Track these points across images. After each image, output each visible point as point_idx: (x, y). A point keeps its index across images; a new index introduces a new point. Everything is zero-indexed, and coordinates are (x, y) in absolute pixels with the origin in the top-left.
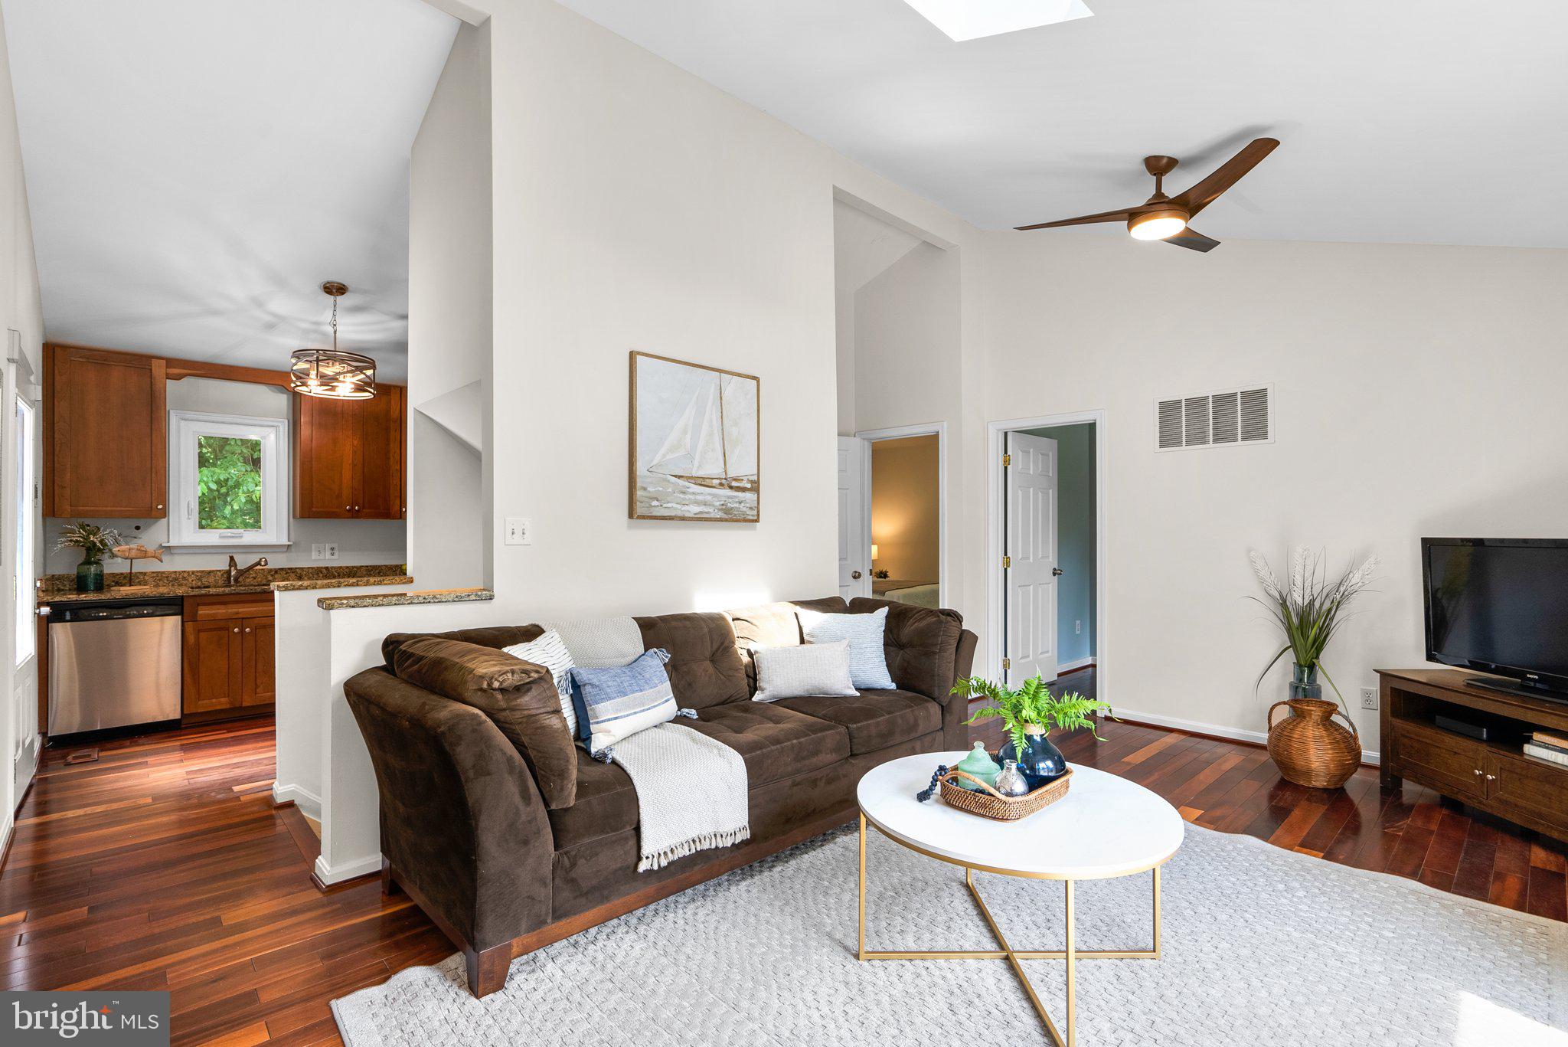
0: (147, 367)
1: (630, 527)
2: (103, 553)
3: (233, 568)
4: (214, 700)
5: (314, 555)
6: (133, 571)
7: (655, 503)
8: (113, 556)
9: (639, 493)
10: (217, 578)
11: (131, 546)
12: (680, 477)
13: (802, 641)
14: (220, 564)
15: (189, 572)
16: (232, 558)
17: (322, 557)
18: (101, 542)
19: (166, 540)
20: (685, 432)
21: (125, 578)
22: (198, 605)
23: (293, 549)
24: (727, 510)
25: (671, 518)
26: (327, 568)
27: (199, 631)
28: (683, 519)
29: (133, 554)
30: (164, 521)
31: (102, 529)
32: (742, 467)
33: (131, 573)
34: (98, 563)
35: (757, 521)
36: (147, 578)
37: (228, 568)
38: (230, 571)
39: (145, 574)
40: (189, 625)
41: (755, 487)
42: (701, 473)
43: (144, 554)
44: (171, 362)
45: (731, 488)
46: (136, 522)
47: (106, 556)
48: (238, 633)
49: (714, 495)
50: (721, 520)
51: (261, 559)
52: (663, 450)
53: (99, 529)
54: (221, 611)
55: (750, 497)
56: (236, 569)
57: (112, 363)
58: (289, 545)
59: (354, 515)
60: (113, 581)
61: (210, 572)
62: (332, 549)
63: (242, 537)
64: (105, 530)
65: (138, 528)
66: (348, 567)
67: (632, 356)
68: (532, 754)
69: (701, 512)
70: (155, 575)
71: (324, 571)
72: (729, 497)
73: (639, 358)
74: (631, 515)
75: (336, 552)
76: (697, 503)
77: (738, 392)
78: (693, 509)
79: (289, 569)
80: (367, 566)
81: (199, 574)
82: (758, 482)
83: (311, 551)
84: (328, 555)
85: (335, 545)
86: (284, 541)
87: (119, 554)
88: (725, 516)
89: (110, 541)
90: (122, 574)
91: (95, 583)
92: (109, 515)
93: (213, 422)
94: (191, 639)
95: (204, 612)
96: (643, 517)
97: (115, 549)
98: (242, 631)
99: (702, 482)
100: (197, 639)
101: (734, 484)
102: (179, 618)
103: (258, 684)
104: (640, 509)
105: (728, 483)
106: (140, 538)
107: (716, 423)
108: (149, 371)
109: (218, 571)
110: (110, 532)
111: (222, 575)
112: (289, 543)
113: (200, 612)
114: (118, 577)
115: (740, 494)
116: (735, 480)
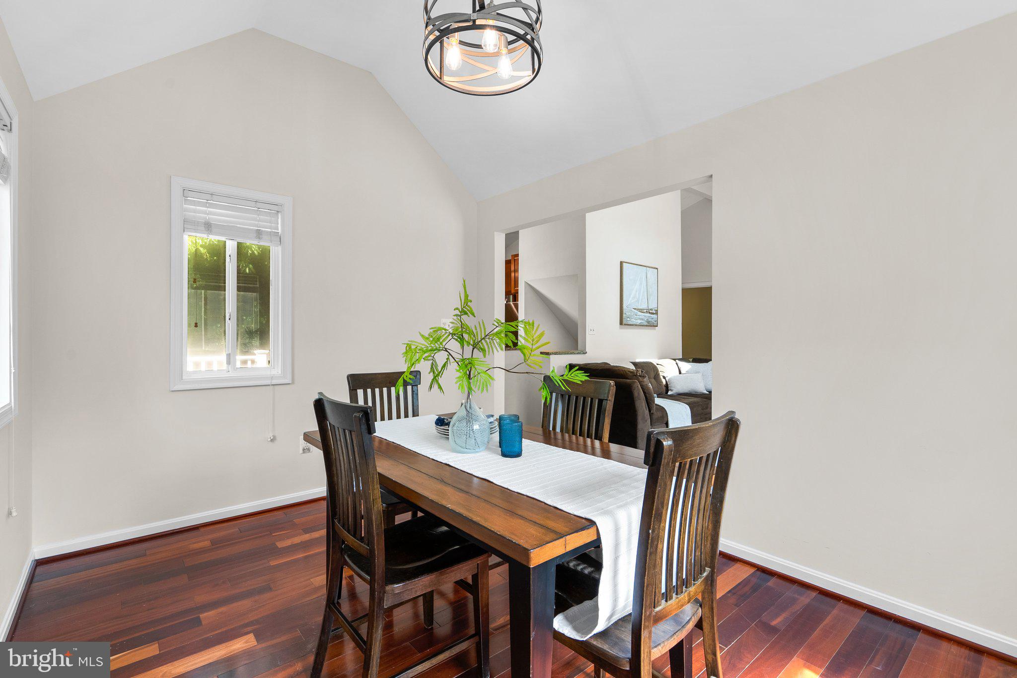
1: (620, 328)
7: (628, 319)
9: (624, 315)
12: (635, 309)
13: (680, 373)
20: (637, 291)
24: (648, 322)
25: (632, 325)
28: (636, 325)
32: (653, 305)
35: (657, 326)
41: (657, 313)
42: (641, 308)
45: (650, 313)
49: (645, 316)
50: (646, 326)
52: (630, 299)
55: (654, 316)
67: (621, 263)
68: (647, 395)
69: (641, 323)
72: (649, 317)
73: (624, 264)
74: (621, 323)
76: (640, 319)
77: (652, 273)
78: (639, 322)
82: (657, 311)
88: (648, 324)
96: (625, 325)
99: (641, 311)
101: (651, 311)
104: (624, 322)
105: (649, 311)
107: (645, 287)
115: (652, 315)
116: (651, 310)
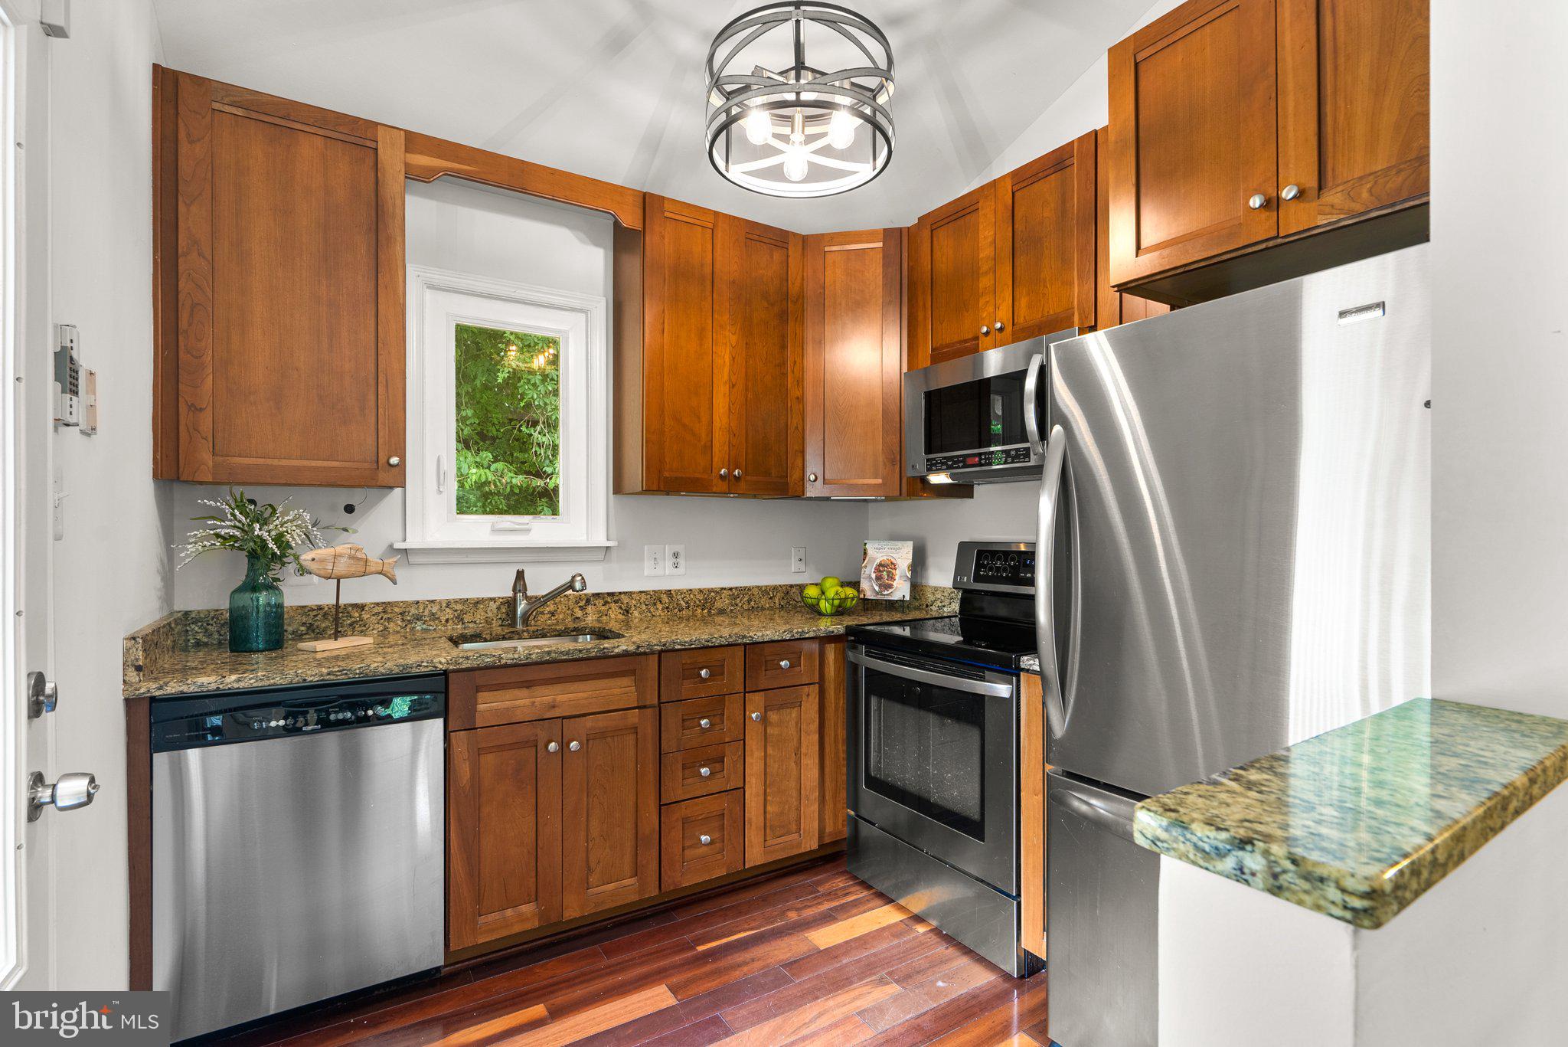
0: (368, 143)
2: (283, 564)
3: (520, 595)
4: (509, 912)
5: (648, 568)
6: (342, 602)
8: (303, 571)
10: (490, 614)
11: (340, 549)
14: (496, 584)
15: (440, 603)
16: (520, 575)
17: (659, 571)
18: (279, 539)
19: (400, 536)
21: (325, 615)
22: (478, 689)
23: (614, 554)
26: (669, 593)
27: (480, 752)
29: (342, 567)
30: (398, 491)
31: (280, 509)
33: (337, 605)
34: (272, 587)
36: (365, 616)
37: (510, 594)
38: (515, 599)
39: (361, 607)
40: (460, 739)
43: (362, 568)
44: (413, 141)
46: (344, 497)
47: (291, 568)
48: (555, 753)
51: (574, 577)
53: (274, 510)
54: (520, 702)
56: (526, 597)
57: (298, 126)
58: (608, 548)
59: (732, 487)
60: (304, 624)
61: (477, 603)
62: (676, 555)
63: (529, 530)
64: (285, 513)
65: (349, 509)
66: (701, 591)
70: (380, 609)
71: (665, 598)
75: (681, 561)
79: (609, 594)
80: (731, 589)
81: (459, 607)
83: (643, 560)
84: (669, 569)
85: (679, 548)
86: (600, 539)
87: (313, 566)
89: (295, 538)
90: (320, 608)
91: (269, 633)
92: (293, 481)
93: (482, 295)
94: (464, 771)
95: (489, 704)
97: (306, 557)
98: (564, 746)
100: (476, 768)
102: (438, 724)
103: (593, 865)
106: (355, 531)
108: (371, 152)
109: (491, 599)
110: (298, 517)
111: (498, 608)
112: (609, 544)
113: (481, 707)
114: (312, 614)
